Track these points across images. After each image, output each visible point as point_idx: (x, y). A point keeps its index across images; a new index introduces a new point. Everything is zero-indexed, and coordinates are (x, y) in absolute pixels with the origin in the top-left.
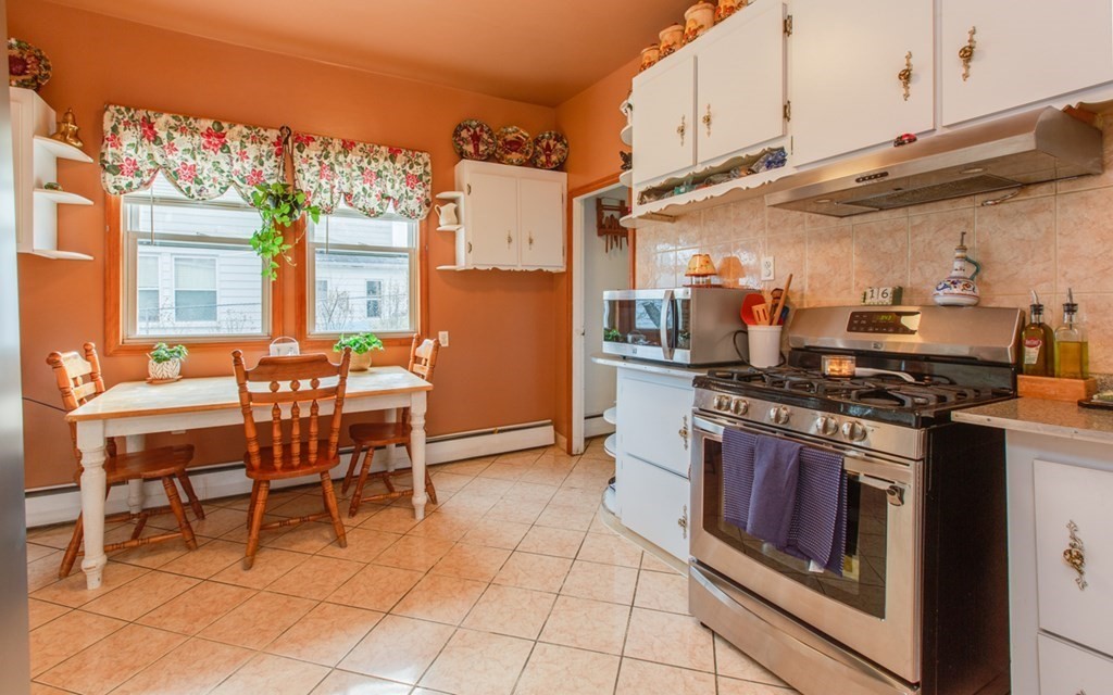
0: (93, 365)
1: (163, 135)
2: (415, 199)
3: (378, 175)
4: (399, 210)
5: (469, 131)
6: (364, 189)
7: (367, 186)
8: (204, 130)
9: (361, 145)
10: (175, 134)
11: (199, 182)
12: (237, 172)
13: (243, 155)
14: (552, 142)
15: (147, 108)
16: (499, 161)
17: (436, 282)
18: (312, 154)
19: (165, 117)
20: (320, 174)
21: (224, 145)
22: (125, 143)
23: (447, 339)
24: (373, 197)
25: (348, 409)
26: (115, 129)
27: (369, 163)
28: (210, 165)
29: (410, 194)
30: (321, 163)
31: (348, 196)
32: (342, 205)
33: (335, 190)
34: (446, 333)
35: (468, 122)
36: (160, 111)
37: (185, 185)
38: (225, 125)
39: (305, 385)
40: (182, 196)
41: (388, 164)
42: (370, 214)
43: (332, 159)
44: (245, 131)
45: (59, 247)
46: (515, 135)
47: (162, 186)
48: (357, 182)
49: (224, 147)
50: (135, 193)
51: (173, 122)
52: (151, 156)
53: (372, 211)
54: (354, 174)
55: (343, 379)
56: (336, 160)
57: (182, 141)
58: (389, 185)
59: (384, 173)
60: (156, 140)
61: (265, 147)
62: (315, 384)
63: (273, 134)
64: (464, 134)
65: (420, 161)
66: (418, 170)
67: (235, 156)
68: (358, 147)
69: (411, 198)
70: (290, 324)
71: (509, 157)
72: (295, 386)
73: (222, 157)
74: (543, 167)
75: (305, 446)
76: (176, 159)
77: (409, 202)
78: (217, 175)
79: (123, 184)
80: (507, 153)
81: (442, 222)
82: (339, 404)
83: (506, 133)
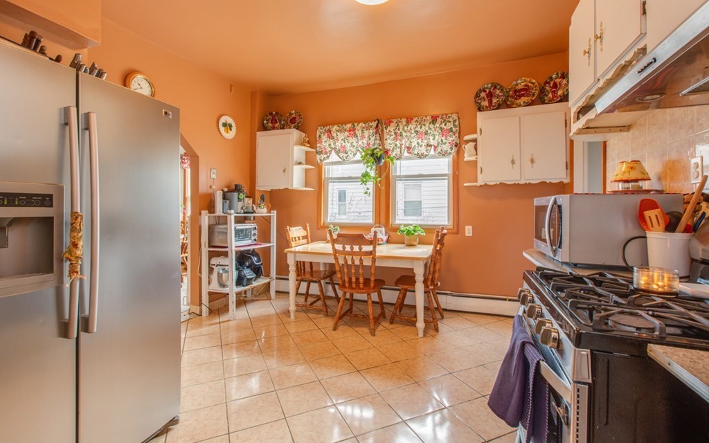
0: (307, 232)
1: (334, 135)
2: (447, 144)
3: (426, 133)
4: (437, 152)
5: (485, 91)
6: (418, 143)
7: (420, 141)
8: (348, 129)
9: (416, 119)
10: (338, 133)
11: (347, 153)
12: (360, 145)
13: (363, 137)
14: (558, 81)
15: (329, 125)
16: (509, 107)
17: (463, 194)
18: (392, 130)
19: (336, 127)
20: (396, 139)
21: (355, 134)
22: (323, 141)
23: (471, 231)
24: (424, 146)
25: (377, 264)
26: (320, 136)
27: (421, 128)
28: (350, 144)
29: (444, 141)
30: (395, 133)
31: (409, 148)
32: (406, 154)
33: (403, 146)
34: (471, 227)
35: (486, 86)
36: (333, 124)
37: (341, 155)
38: (356, 124)
39: (356, 248)
40: (340, 160)
41: (431, 126)
42: (421, 156)
43: (401, 130)
44: (364, 125)
45: (306, 186)
46: (524, 84)
47: (334, 157)
48: (414, 140)
49: (355, 135)
50: (326, 161)
51: (338, 128)
52: (330, 145)
53: (422, 154)
54: (413, 135)
55: (374, 247)
56: (403, 129)
57: (341, 136)
58: (431, 138)
59: (429, 132)
60: (333, 138)
61: (371, 131)
62: (360, 248)
63: (374, 124)
64: (483, 95)
65: (451, 120)
66: (450, 125)
67: (359, 138)
68: (414, 120)
69: (445, 144)
70: (383, 220)
71: (518, 102)
72: (352, 248)
73: (354, 140)
74: (550, 101)
75: (357, 279)
76: (338, 144)
77: (443, 146)
78: (352, 148)
79: (322, 158)
80: (516, 99)
81: (465, 156)
82: (374, 260)
83: (517, 85)
